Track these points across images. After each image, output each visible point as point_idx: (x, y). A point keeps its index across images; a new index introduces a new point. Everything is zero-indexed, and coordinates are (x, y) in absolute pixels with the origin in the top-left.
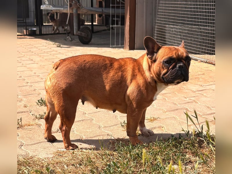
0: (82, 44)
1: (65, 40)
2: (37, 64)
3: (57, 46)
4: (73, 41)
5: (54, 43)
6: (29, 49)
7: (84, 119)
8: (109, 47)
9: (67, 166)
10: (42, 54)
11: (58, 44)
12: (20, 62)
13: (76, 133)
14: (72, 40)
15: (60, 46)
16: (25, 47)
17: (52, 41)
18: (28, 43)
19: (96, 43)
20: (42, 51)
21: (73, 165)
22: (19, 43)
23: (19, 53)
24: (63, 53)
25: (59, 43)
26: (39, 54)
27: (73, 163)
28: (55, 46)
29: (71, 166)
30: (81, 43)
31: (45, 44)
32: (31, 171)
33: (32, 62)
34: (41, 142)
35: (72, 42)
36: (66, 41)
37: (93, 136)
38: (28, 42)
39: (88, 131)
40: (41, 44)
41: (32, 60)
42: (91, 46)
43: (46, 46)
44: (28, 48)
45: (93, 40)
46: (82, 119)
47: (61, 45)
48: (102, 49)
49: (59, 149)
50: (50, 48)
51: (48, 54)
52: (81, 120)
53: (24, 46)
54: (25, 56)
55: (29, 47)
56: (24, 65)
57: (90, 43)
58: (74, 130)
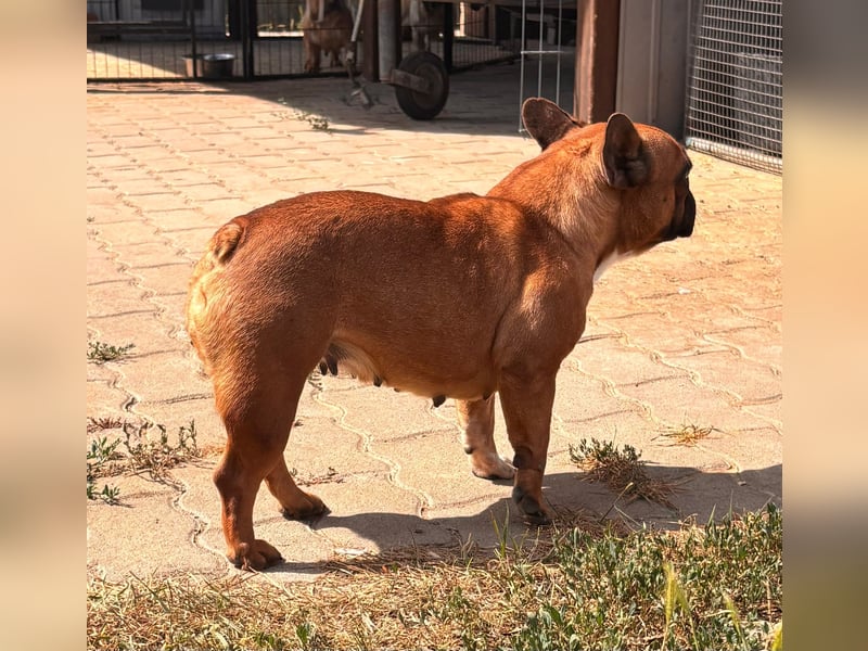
0: (409, 118)
1: (344, 100)
2: (242, 199)
3: (316, 127)
4: (377, 108)
5: (301, 115)
6: (206, 138)
7: (428, 429)
8: (514, 133)
9: (371, 618)
10: (258, 160)
11: (316, 120)
12: (177, 189)
13: (401, 485)
14: (371, 105)
15: (326, 125)
16: (190, 127)
17: (294, 107)
18: (201, 113)
19: (459, 116)
20: (256, 144)
21: (393, 614)
22: (167, 113)
23: (172, 152)
24: (339, 157)
25: (323, 115)
26: (247, 159)
27: (393, 607)
28: (306, 125)
29: (388, 619)
30: (404, 115)
31: (267, 118)
32: (240, 636)
33: (223, 192)
34: (271, 519)
35: (373, 109)
36: (349, 105)
37: (467, 499)
38: (201, 110)
39: (444, 476)
40: (252, 117)
41: (221, 183)
42: (445, 130)
43: (271, 127)
44: (203, 134)
45: (450, 105)
46: (421, 430)
47: (329, 123)
48: (486, 141)
49: (338, 550)
50: (286, 134)
51: (280, 159)
52: (418, 434)
53: (188, 124)
54: (195, 166)
55: (207, 128)
56: (193, 205)
57: (441, 115)
58: (392, 471)
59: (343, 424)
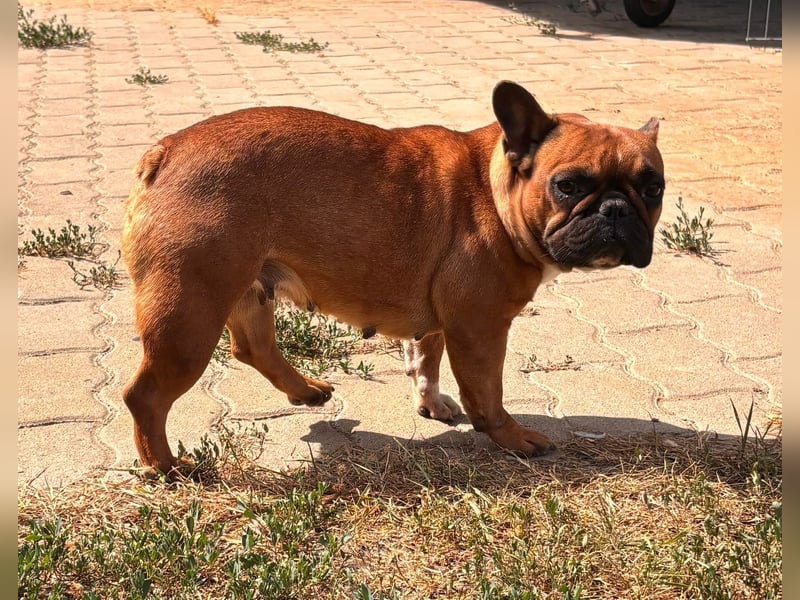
0: (635, 25)
1: (571, 7)
2: (475, 99)
3: (544, 32)
4: (604, 15)
5: (530, 20)
6: (440, 41)
7: (663, 323)
8: (741, 42)
9: (613, 498)
10: (489, 62)
11: (545, 26)
12: (414, 89)
13: (637, 376)
14: (598, 11)
15: (554, 31)
16: (424, 30)
17: (523, 12)
18: (435, 17)
19: (686, 24)
20: (487, 48)
21: (634, 496)
22: (402, 17)
23: (408, 54)
24: (567, 61)
25: (551, 21)
26: (478, 62)
27: (634, 489)
28: (535, 30)
29: (628, 500)
30: (630, 22)
31: (497, 22)
32: (490, 506)
33: (457, 92)
35: (600, 15)
36: (575, 11)
37: (702, 392)
38: (434, 14)
39: (680, 369)
40: (483, 22)
41: (455, 84)
42: (670, 37)
43: (501, 32)
44: (435, 37)
45: (674, 14)
46: (655, 324)
47: (557, 29)
48: (712, 49)
49: (578, 433)
50: (515, 38)
51: (510, 62)
52: (652, 328)
53: (422, 27)
54: (430, 67)
55: (439, 31)
56: (430, 104)
57: (667, 22)
58: (628, 362)
59: (578, 314)
